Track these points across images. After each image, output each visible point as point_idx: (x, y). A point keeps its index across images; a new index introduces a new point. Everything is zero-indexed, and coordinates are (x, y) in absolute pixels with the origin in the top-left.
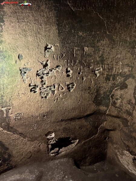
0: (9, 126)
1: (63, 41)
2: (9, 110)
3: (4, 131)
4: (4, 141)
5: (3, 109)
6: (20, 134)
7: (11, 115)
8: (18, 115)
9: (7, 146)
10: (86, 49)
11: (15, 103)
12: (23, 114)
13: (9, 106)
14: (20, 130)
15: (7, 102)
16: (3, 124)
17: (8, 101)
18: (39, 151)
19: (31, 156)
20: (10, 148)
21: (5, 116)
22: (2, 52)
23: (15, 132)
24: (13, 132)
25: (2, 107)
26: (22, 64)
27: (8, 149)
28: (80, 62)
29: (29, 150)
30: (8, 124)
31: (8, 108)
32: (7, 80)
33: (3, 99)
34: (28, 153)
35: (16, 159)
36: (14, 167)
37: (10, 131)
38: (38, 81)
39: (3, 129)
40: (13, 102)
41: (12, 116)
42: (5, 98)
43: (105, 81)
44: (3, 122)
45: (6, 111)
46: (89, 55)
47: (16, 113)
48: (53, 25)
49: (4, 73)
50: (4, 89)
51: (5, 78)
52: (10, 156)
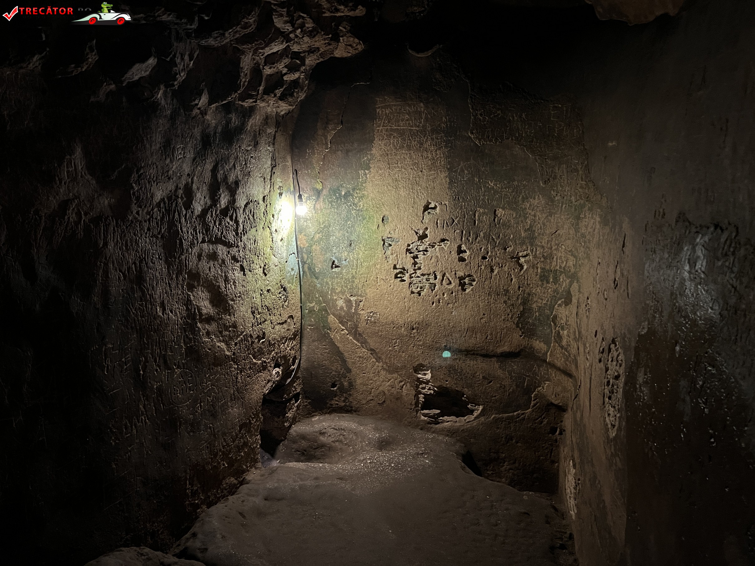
0: (356, 330)
1: (456, 198)
2: (360, 302)
3: (348, 336)
4: (346, 354)
5: (352, 299)
6: (372, 350)
7: (362, 312)
8: (371, 314)
9: (350, 366)
10: (500, 212)
11: (370, 292)
12: (380, 315)
13: (361, 296)
14: (372, 343)
15: (358, 289)
16: (349, 323)
17: (360, 287)
18: (398, 398)
19: (384, 402)
20: (354, 371)
21: (353, 311)
22: (362, 211)
23: (364, 343)
24: (361, 343)
25: (351, 296)
26: (386, 231)
27: (349, 371)
28: (487, 237)
29: (381, 389)
30: (356, 327)
31: (359, 298)
32: (364, 253)
33: (353, 282)
34: (380, 393)
35: (360, 397)
36: (355, 411)
37: (358, 341)
38: (407, 262)
39: (347, 333)
40: (367, 291)
41: (363, 314)
42: (357, 281)
43: (540, 283)
44: (350, 321)
45: (356, 304)
46: (506, 225)
47: (369, 311)
48: (441, 171)
49: (361, 242)
50: (357, 266)
51: (361, 250)
52: (351, 384)
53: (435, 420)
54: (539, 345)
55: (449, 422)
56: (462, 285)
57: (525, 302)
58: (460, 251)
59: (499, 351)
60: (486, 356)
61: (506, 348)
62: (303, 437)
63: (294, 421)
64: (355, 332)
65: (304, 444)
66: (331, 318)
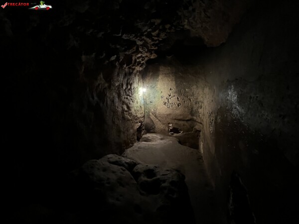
6: (159, 120)
15: (156, 107)
19: (162, 131)
20: (155, 124)
21: (155, 112)
22: (157, 90)
24: (157, 119)
34: (161, 129)
35: (157, 130)
36: (156, 133)
39: (154, 116)
40: (158, 107)
42: (156, 105)
43: (195, 104)
44: (154, 114)
45: (156, 110)
47: (158, 112)
48: (174, 81)
49: (157, 97)
50: (156, 102)
51: (157, 99)
52: (155, 127)
53: (172, 134)
54: (195, 118)
55: (175, 135)
56: (178, 106)
57: (192, 109)
58: (178, 98)
59: (186, 119)
60: (184, 120)
61: (188, 119)
62: (145, 138)
63: (143, 134)
64: (156, 116)
65: (145, 139)
66: (151, 114)
